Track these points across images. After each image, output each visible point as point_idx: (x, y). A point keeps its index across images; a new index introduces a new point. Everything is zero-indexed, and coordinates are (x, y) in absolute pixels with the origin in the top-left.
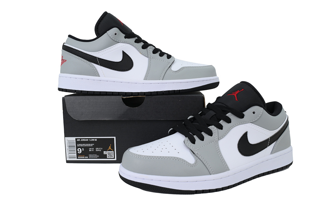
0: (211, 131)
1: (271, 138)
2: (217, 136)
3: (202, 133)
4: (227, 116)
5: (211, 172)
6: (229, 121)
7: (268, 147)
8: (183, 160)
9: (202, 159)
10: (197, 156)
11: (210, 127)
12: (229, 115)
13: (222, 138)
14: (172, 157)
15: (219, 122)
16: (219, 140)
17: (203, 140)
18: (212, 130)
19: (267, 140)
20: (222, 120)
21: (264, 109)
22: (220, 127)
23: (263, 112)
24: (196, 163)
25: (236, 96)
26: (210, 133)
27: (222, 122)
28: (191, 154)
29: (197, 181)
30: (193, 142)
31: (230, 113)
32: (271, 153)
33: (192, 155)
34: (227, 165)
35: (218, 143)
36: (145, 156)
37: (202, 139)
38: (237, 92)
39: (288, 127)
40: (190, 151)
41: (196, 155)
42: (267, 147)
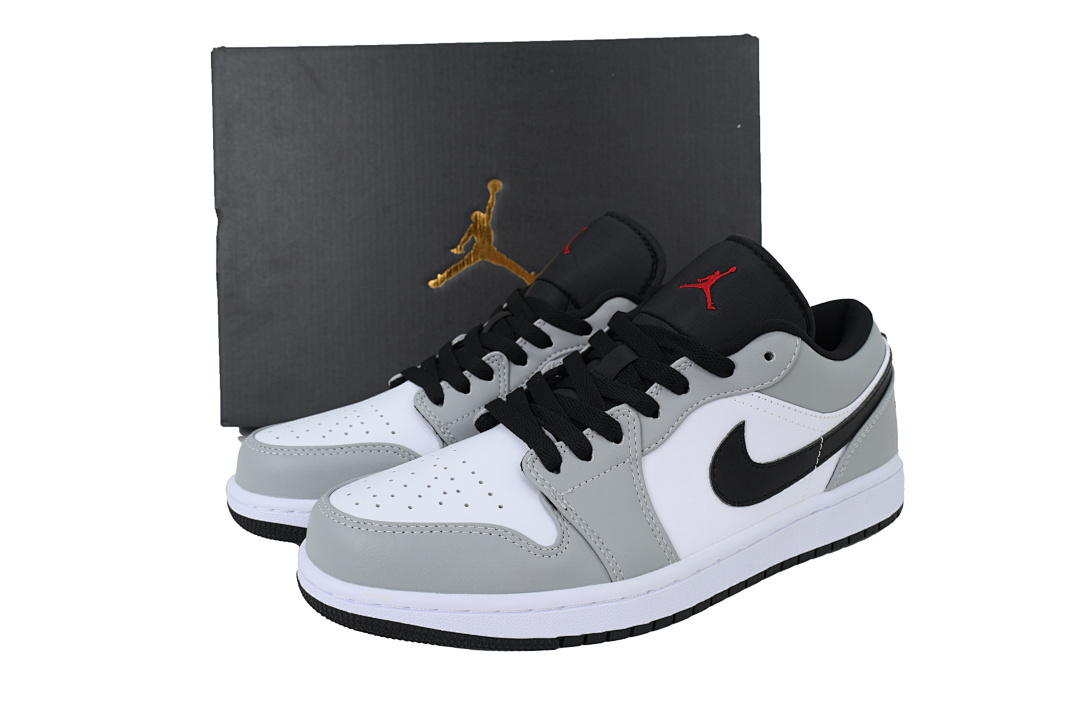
0: (618, 424)
1: (828, 437)
2: (639, 443)
3: (585, 432)
4: (674, 370)
5: (613, 574)
6: (680, 386)
7: (816, 469)
8: (514, 533)
9: (581, 529)
10: (564, 519)
11: (613, 412)
12: (682, 365)
13: (655, 449)
14: (475, 525)
15: (648, 392)
16: (643, 455)
17: (588, 458)
18: (621, 420)
19: (814, 447)
20: (655, 384)
21: (804, 339)
22: (651, 409)
23: (800, 350)
24: (560, 543)
25: (708, 292)
26: (614, 433)
27: (655, 391)
28: (546, 509)
29: (563, 607)
30: (553, 464)
31: (684, 359)
32: (829, 487)
33: (549, 514)
34: (669, 543)
35: (639, 466)
36: (381, 524)
37: (584, 452)
38: (714, 278)
39: (889, 391)
40: (541, 501)
41: (563, 512)
42: (813, 469)
